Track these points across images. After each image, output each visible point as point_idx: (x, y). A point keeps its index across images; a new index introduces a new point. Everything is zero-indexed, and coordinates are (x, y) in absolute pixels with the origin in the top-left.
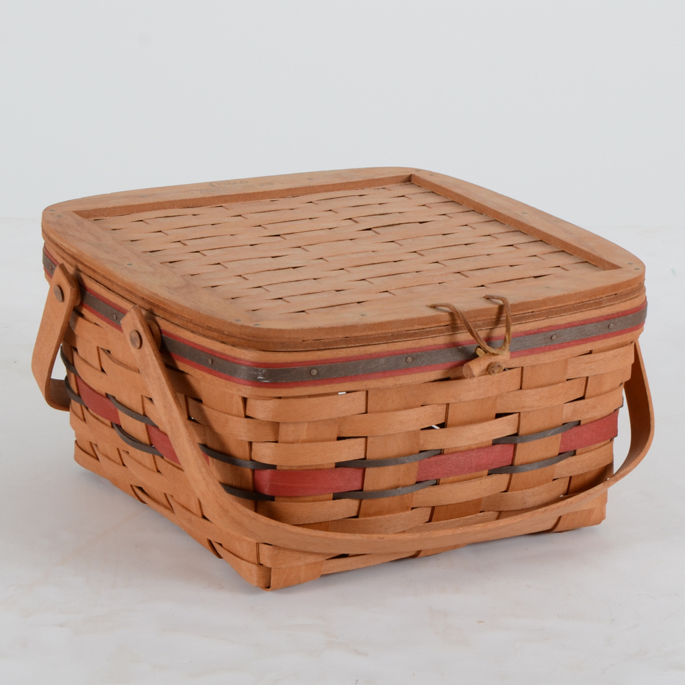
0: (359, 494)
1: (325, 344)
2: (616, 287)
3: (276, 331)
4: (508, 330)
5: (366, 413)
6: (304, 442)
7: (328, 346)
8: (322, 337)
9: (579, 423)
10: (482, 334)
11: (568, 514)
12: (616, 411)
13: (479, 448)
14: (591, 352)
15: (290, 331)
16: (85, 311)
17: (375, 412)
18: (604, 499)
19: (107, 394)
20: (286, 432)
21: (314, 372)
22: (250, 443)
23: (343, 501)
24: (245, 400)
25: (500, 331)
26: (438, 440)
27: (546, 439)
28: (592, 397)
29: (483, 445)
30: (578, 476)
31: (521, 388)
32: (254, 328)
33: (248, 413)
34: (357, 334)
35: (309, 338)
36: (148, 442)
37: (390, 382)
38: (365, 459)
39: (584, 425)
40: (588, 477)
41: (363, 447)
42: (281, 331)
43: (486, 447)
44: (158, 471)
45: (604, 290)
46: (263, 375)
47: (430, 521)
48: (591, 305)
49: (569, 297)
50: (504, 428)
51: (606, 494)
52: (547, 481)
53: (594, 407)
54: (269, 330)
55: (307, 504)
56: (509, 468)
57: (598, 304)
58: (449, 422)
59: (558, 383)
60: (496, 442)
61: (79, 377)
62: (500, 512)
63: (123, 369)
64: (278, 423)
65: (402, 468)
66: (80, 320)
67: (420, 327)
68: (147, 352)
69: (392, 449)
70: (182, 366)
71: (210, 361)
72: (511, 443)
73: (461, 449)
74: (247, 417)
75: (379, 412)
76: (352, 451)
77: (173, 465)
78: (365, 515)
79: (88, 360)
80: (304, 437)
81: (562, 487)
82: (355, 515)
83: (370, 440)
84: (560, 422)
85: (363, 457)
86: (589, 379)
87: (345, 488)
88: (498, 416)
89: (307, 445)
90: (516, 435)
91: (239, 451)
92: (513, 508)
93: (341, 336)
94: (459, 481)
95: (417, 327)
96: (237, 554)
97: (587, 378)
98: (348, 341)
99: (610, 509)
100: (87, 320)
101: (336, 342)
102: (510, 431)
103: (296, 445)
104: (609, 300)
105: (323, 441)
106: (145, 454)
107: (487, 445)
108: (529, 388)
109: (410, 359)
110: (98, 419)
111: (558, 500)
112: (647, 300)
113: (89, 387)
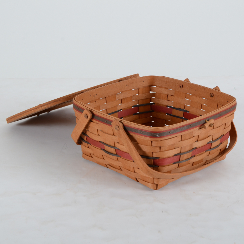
5: (181, 141)
9: (223, 135)
13: (204, 146)
14: (227, 117)
16: (94, 120)
19: (100, 141)
20: (163, 149)
22: (153, 153)
23: (175, 164)
24: (152, 142)
28: (226, 128)
30: (222, 149)
33: (153, 145)
36: (116, 153)
39: (225, 135)
40: (224, 148)
41: (180, 150)
43: (206, 145)
44: (118, 161)
46: (158, 135)
47: (192, 166)
52: (217, 151)
53: (227, 130)
55: (167, 166)
56: (210, 149)
58: (198, 140)
61: (89, 137)
62: (206, 161)
63: (108, 135)
64: (161, 147)
65: (189, 154)
66: (92, 123)
68: (121, 131)
69: (187, 149)
70: (132, 134)
71: (141, 132)
73: (200, 146)
75: (184, 140)
76: (177, 151)
77: (125, 159)
78: (180, 167)
79: (93, 132)
80: (167, 149)
81: (219, 152)
83: (182, 148)
85: (180, 152)
94: (199, 155)
96: (147, 181)
97: (226, 123)
100: (94, 122)
106: (114, 157)
108: (214, 129)
109: (191, 126)
110: (96, 148)
112: (237, 102)
113: (93, 139)
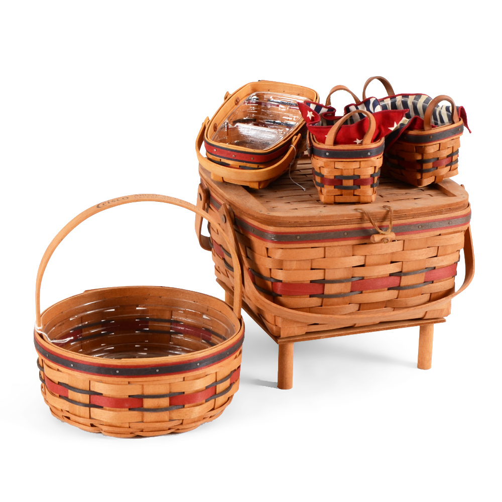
0: (322, 295)
1: (300, 224)
2: (450, 205)
3: (276, 216)
4: (391, 223)
5: (325, 257)
6: (295, 270)
7: (302, 225)
8: (298, 221)
9: (435, 268)
10: (377, 224)
11: (430, 311)
12: (456, 263)
13: (383, 278)
14: (440, 235)
15: (283, 217)
17: (329, 257)
18: (449, 305)
19: (220, 245)
20: (287, 265)
21: (298, 237)
22: (270, 269)
23: (314, 298)
24: (267, 249)
25: (386, 223)
26: (360, 272)
27: (417, 275)
28: (441, 256)
29: (385, 276)
30: (435, 293)
31: (403, 250)
32: (267, 215)
33: (269, 255)
34: (316, 220)
35: (292, 221)
37: (336, 243)
38: (324, 279)
39: (438, 269)
40: (440, 294)
41: (323, 273)
42: (279, 217)
43: (387, 277)
45: (444, 206)
46: (274, 238)
47: (359, 310)
48: (437, 213)
49: (424, 208)
50: (394, 268)
51: (450, 302)
52: (418, 295)
53: (442, 261)
54: (274, 216)
56: (398, 288)
57: (441, 213)
58: (366, 264)
59: (423, 248)
60: (391, 275)
61: (212, 236)
62: (394, 308)
64: (282, 260)
65: (343, 284)
67: (347, 219)
68: (228, 225)
69: (338, 275)
71: (253, 230)
72: (398, 276)
73: (373, 277)
74: (269, 257)
75: (331, 257)
76: (318, 275)
78: (325, 306)
80: (294, 267)
81: (426, 297)
82: (320, 305)
83: (326, 270)
84: (424, 267)
85: (323, 278)
86: (439, 248)
87: (315, 292)
88: (392, 262)
89: (295, 271)
90: (401, 272)
91: (265, 273)
92: (401, 306)
93: (307, 221)
94: (372, 292)
95: (345, 218)
96: (267, 320)
97: (438, 247)
98: (312, 224)
99: (453, 309)
101: (305, 223)
102: (398, 270)
103: (290, 272)
104: (447, 211)
105: (303, 270)
107: (387, 276)
108: (407, 250)
109: (346, 234)
111: (425, 303)
